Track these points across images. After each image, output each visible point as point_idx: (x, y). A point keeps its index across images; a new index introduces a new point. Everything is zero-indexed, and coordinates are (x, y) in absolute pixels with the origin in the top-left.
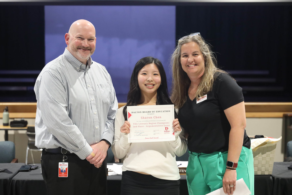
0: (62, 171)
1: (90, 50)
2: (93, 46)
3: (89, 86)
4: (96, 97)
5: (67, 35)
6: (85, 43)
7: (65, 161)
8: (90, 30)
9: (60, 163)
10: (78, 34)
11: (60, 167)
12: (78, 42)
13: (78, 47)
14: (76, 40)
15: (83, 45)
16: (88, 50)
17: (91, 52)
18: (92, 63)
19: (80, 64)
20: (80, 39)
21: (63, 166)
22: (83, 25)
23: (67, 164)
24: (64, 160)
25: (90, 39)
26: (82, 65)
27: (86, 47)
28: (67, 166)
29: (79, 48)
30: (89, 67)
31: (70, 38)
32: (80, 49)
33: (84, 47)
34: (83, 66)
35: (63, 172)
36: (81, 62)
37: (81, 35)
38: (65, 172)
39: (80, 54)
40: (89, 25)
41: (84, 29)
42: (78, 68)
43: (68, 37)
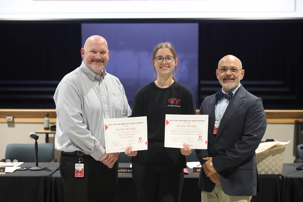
0: (78, 172)
1: (103, 62)
2: (106, 58)
3: (103, 94)
4: (108, 104)
5: (82, 50)
6: (98, 56)
7: (81, 163)
8: (103, 44)
9: (76, 164)
10: (92, 48)
11: (76, 168)
12: (91, 55)
13: (92, 59)
14: (90, 54)
15: (96, 57)
16: (101, 62)
17: (104, 64)
18: (106, 74)
19: (94, 75)
20: (93, 52)
21: (80, 167)
22: (97, 40)
23: (83, 165)
24: (80, 162)
25: (103, 52)
26: (96, 76)
27: (98, 59)
28: (83, 167)
29: (92, 60)
30: (104, 78)
31: (85, 53)
32: (94, 61)
33: (97, 59)
34: (97, 76)
35: (79, 172)
36: (95, 73)
37: (93, 49)
38: (81, 172)
39: (93, 66)
40: (102, 40)
41: (97, 43)
42: (93, 79)
43: (83, 51)
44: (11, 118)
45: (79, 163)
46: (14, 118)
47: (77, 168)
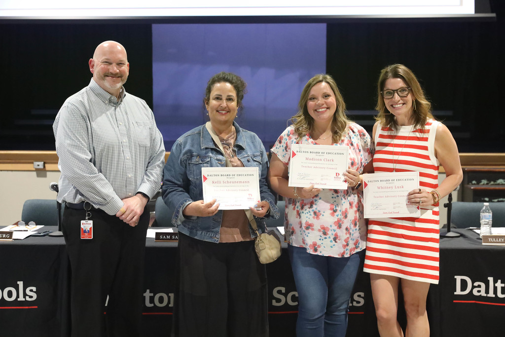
0: (85, 231)
1: (121, 77)
2: (124, 72)
3: (121, 123)
4: (129, 137)
5: (91, 61)
6: (114, 69)
7: (89, 219)
8: (120, 52)
9: (82, 222)
10: (104, 58)
11: (82, 226)
12: (104, 67)
13: (105, 73)
14: (103, 66)
15: (111, 71)
16: (119, 77)
17: (122, 80)
18: (125, 95)
19: (108, 96)
20: (107, 64)
21: (87, 225)
22: (111, 47)
23: (91, 222)
24: (87, 218)
25: (120, 64)
26: (111, 97)
27: (114, 73)
28: (91, 226)
29: (106, 75)
30: (122, 101)
31: (95, 65)
32: (108, 76)
33: (112, 74)
34: (113, 98)
35: (86, 233)
36: (108, 93)
37: (107, 59)
38: (89, 232)
39: (107, 83)
40: (119, 47)
41: (112, 51)
42: (107, 102)
43: (92, 63)
44: (41, 164)
45: (87, 220)
46: (45, 163)
47: (84, 227)
